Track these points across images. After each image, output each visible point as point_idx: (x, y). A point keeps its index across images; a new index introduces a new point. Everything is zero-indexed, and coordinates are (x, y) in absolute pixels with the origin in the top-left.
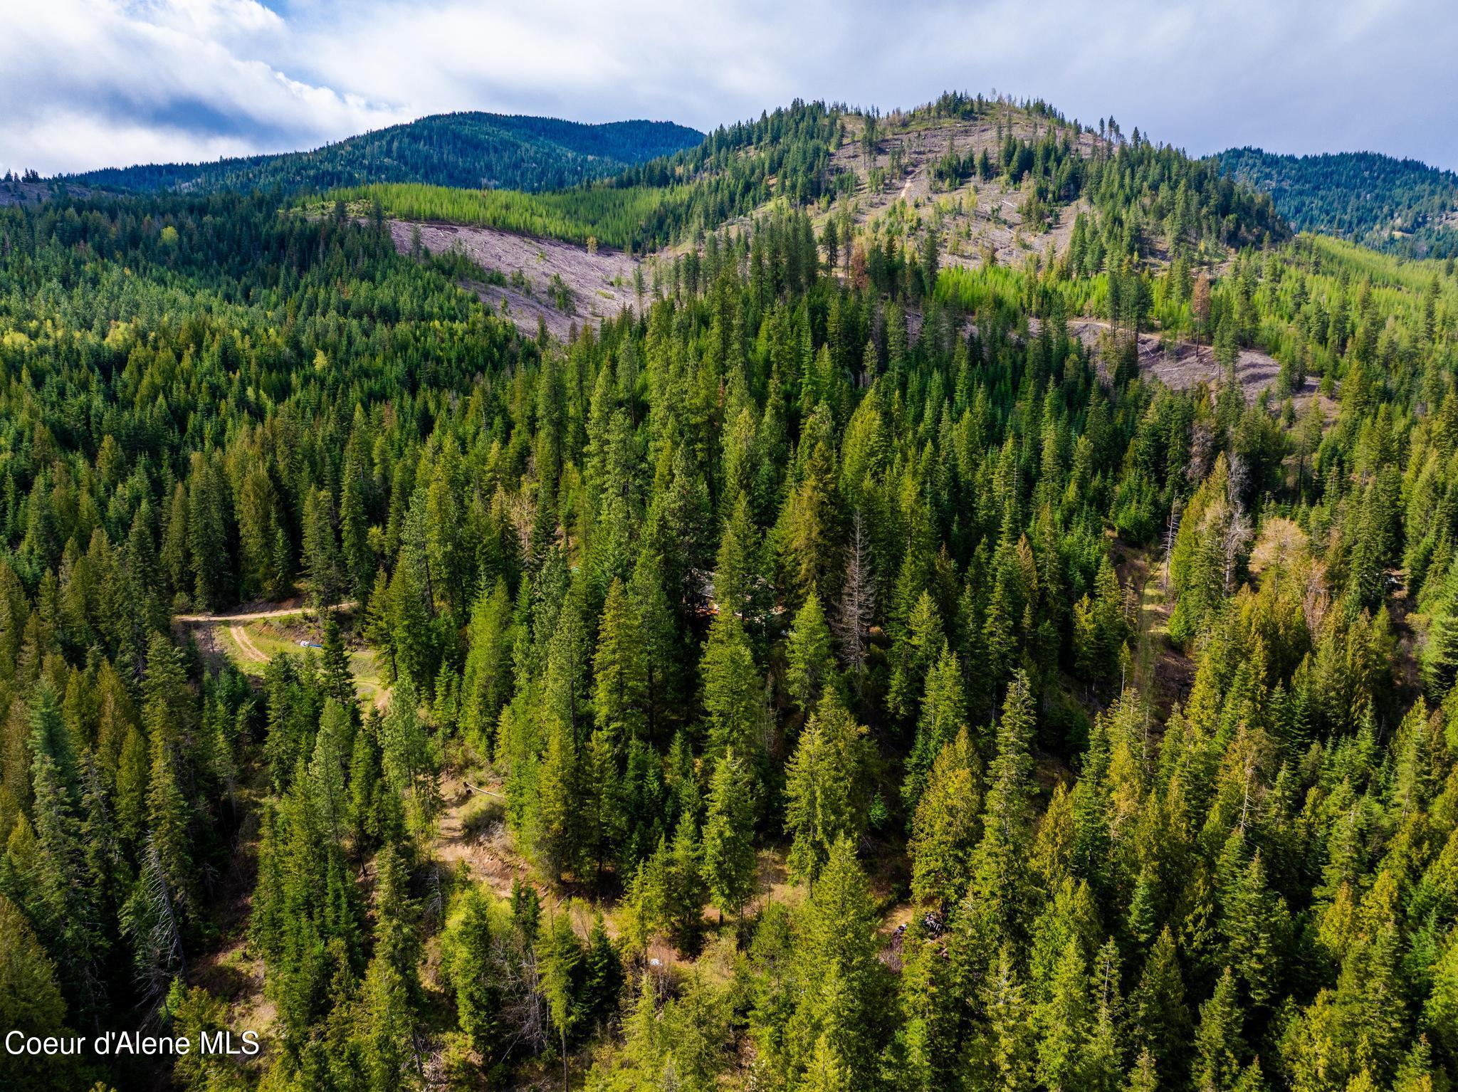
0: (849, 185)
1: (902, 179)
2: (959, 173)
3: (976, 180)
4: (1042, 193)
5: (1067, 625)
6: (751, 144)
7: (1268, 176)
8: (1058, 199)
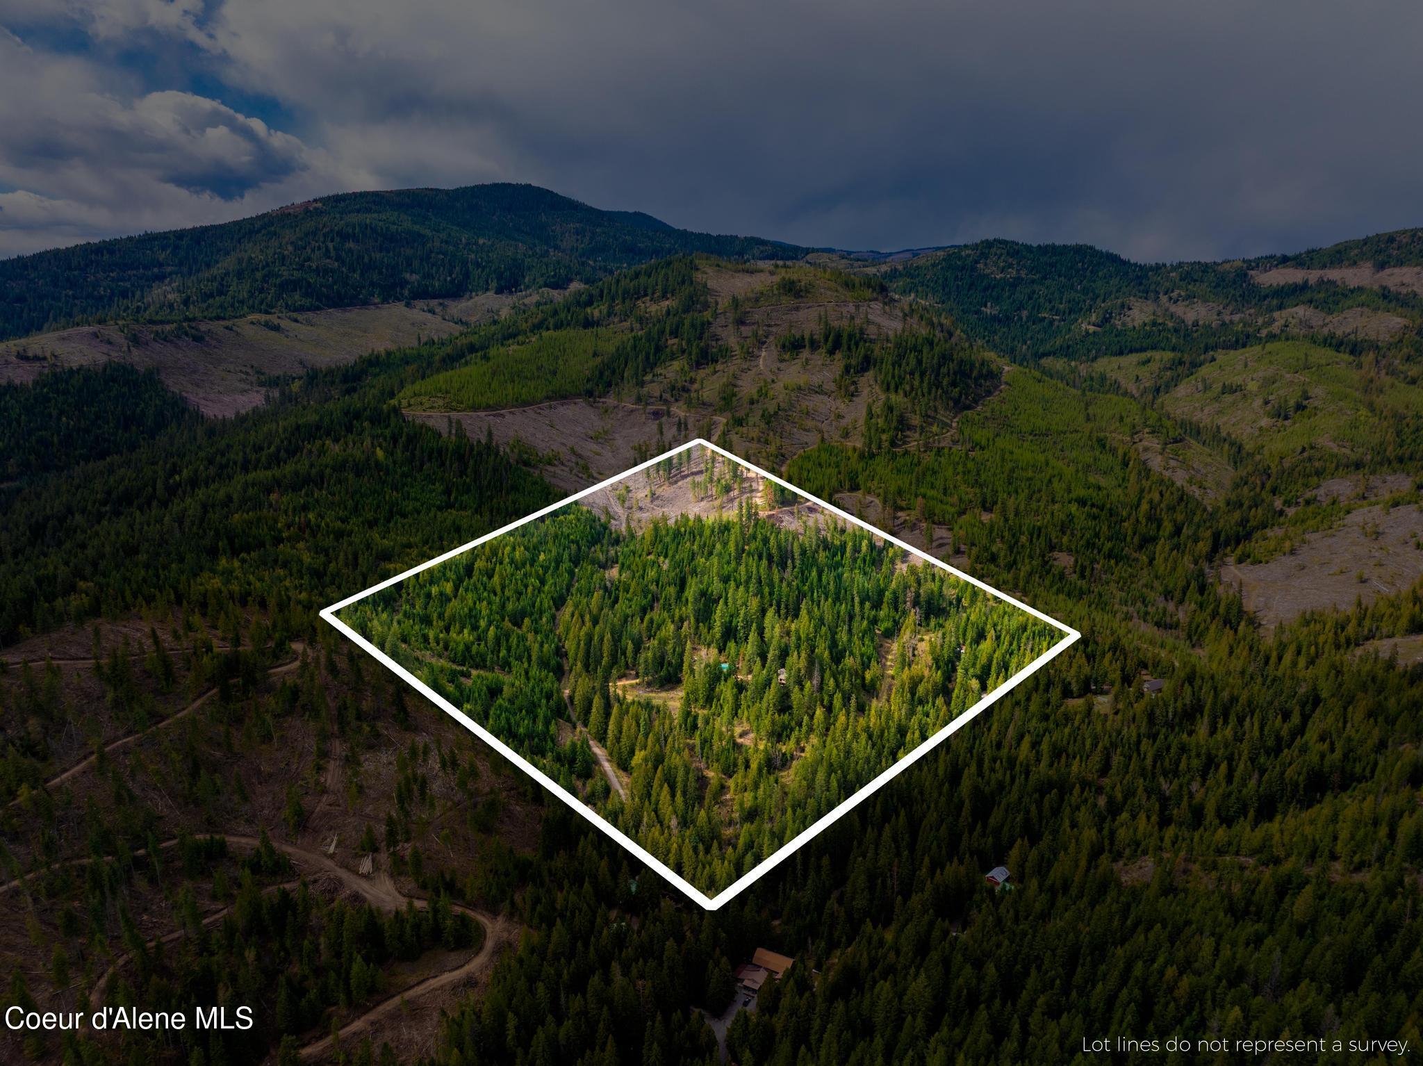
0: (726, 353)
1: (760, 349)
2: (794, 346)
3: (805, 354)
4: (847, 369)
5: (863, 678)
6: (646, 295)
7: (1011, 266)
8: (857, 372)
